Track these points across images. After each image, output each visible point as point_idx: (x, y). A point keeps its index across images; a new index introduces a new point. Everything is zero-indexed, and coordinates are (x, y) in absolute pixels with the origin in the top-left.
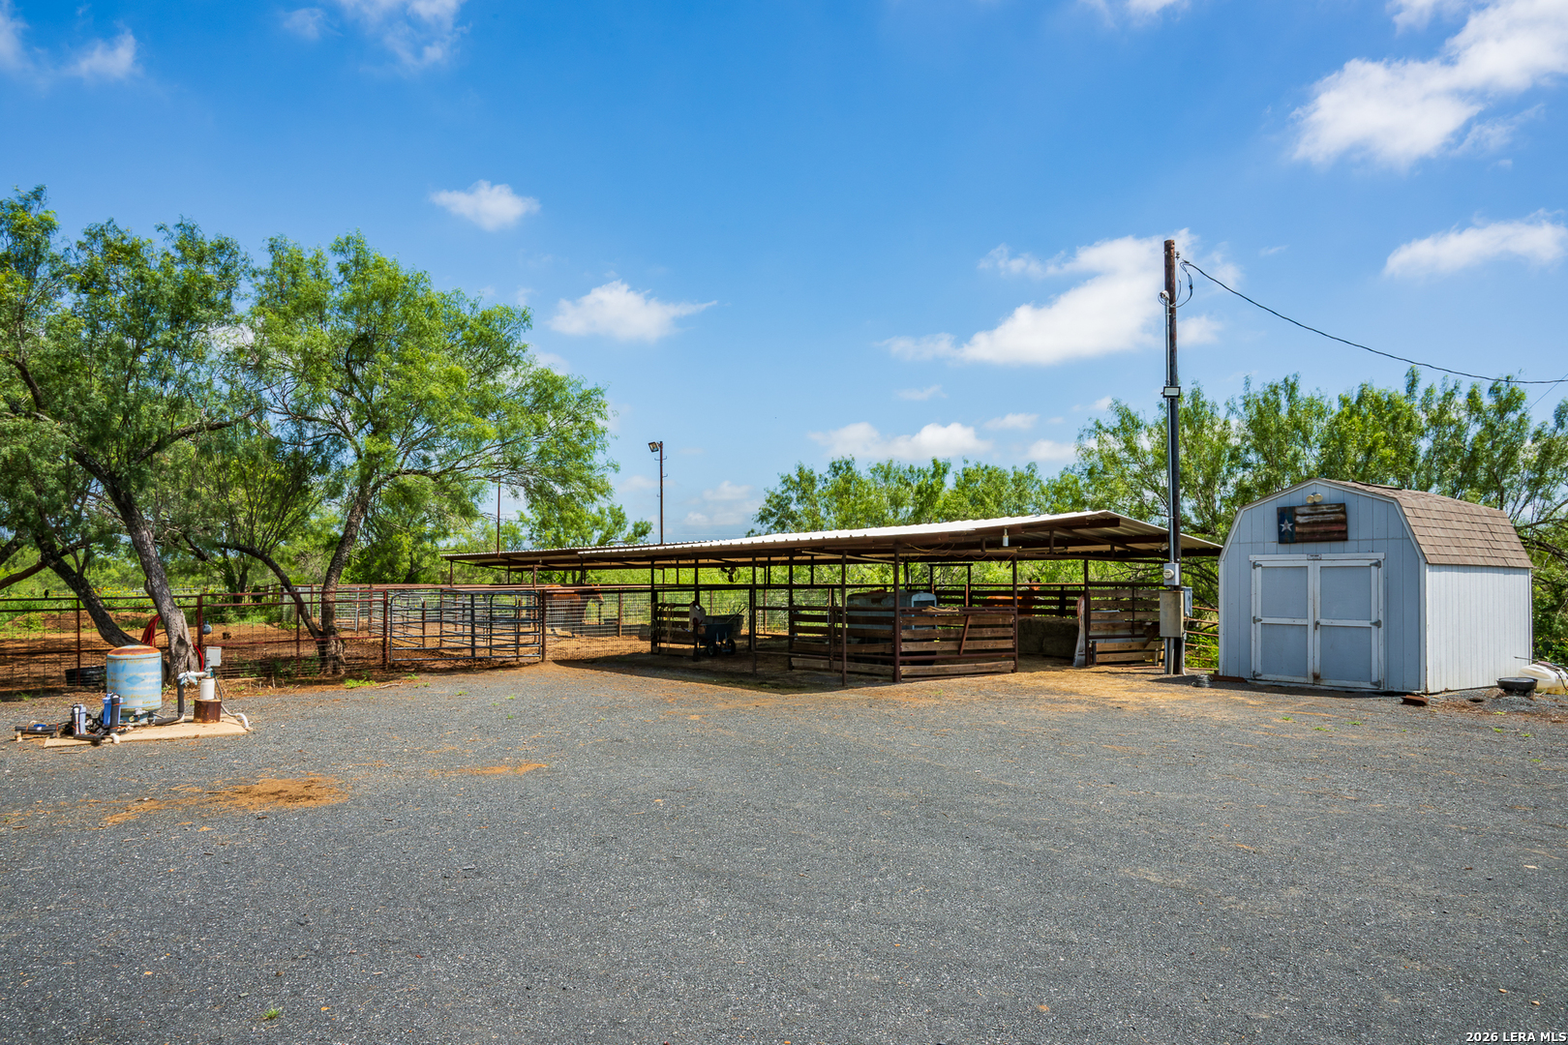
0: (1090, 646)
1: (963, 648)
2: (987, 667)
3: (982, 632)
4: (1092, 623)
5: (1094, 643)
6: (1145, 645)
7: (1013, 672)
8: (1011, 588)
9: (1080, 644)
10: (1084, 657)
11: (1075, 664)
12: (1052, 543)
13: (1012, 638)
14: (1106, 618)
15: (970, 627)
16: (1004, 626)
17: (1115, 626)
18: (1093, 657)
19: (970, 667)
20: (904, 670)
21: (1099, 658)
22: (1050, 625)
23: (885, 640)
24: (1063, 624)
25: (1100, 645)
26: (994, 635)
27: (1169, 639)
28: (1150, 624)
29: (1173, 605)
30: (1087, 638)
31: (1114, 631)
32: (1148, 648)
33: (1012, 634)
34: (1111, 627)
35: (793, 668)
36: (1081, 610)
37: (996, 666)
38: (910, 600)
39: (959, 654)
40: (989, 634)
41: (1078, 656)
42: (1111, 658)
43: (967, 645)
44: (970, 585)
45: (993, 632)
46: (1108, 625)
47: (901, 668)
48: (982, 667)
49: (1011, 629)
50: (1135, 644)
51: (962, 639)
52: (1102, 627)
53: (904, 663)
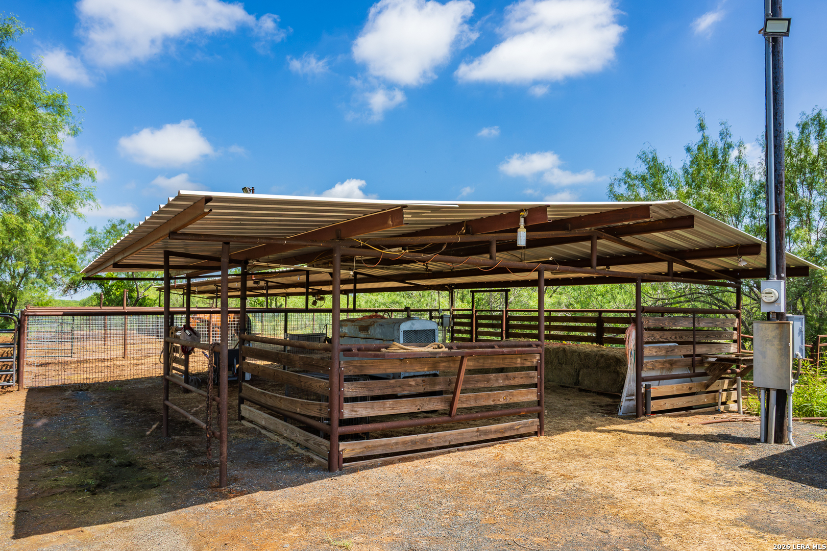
0: (643, 390)
1: (457, 405)
2: (496, 431)
3: (488, 381)
4: (645, 361)
5: (648, 387)
6: (707, 386)
7: (536, 434)
8: (536, 314)
9: (630, 385)
10: (634, 403)
11: (620, 413)
12: (594, 262)
13: (535, 386)
14: (663, 353)
15: (470, 372)
16: (522, 369)
17: (672, 364)
18: (646, 405)
19: (468, 433)
20: (348, 449)
21: (654, 405)
22: (587, 356)
23: (319, 398)
24: (602, 356)
25: (657, 389)
26: (507, 383)
27: (768, 390)
28: (713, 360)
29: (776, 342)
30: (639, 379)
31: (670, 369)
32: (710, 389)
33: (536, 381)
34: (667, 365)
35: (243, 418)
36: (631, 344)
37: (511, 428)
38: (398, 330)
39: (450, 415)
40: (501, 382)
41: (626, 403)
42: (668, 404)
43: (463, 401)
44: (507, 311)
45: (507, 378)
46: (664, 362)
47: (342, 446)
48: (490, 432)
49: (534, 373)
50: (695, 385)
51: (454, 393)
52: (657, 365)
53: (344, 438)
